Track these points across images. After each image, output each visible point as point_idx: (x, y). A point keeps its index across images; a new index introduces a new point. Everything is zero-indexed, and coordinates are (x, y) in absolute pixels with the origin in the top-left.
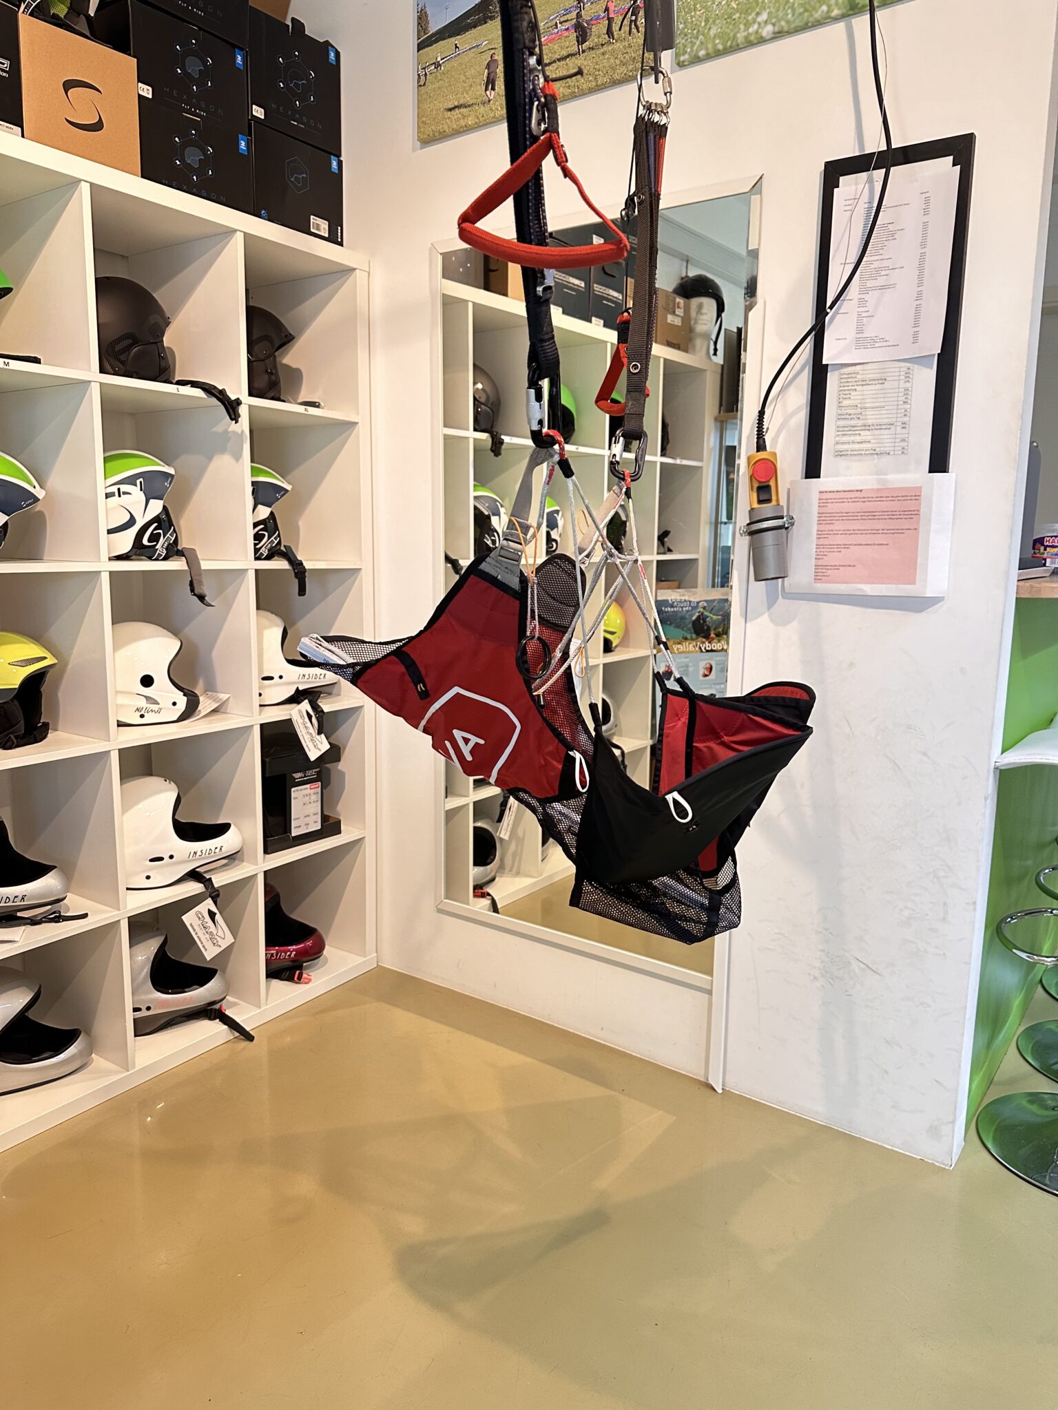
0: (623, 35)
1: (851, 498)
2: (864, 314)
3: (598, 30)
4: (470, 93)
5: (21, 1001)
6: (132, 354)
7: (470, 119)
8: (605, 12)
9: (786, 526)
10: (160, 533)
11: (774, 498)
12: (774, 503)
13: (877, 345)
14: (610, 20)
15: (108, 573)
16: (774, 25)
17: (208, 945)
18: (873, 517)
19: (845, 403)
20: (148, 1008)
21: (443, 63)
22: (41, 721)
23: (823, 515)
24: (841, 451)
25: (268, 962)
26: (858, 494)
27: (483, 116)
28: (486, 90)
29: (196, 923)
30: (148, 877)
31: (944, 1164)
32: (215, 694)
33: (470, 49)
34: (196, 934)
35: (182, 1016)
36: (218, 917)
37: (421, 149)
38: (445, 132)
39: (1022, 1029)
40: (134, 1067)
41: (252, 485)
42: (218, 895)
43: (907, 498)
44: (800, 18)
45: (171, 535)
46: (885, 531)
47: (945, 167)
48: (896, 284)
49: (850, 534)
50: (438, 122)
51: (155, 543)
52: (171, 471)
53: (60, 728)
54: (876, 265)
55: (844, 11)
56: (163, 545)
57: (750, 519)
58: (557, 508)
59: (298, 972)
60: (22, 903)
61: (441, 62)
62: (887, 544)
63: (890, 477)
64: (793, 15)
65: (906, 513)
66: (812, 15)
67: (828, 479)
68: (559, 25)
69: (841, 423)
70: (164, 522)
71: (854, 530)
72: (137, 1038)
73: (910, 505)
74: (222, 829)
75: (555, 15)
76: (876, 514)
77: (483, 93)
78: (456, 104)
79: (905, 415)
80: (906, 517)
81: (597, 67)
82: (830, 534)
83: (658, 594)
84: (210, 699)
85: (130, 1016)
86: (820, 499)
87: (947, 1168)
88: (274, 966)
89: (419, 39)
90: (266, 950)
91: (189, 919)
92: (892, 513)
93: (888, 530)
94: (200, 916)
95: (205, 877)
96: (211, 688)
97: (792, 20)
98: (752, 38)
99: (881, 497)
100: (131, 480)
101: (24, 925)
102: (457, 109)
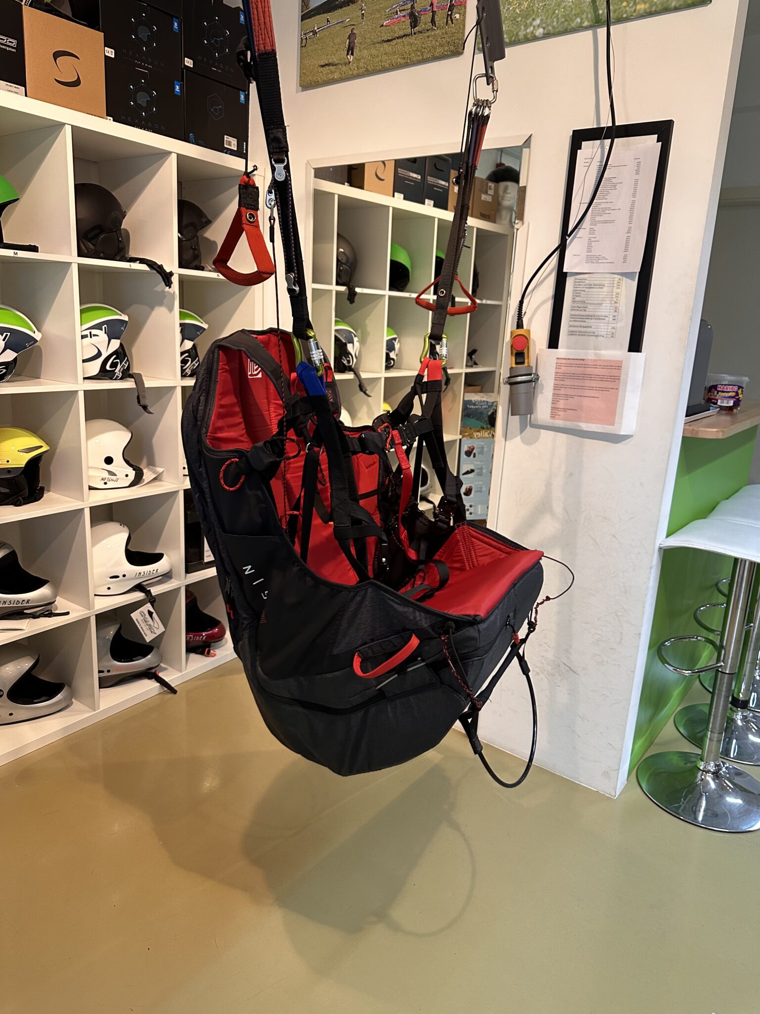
0: (442, 25)
1: (577, 364)
2: (593, 239)
3: (426, 18)
4: (336, 55)
5: (27, 664)
6: (100, 239)
7: (336, 74)
8: (430, 6)
9: (533, 380)
10: (118, 362)
11: (526, 361)
12: (526, 364)
13: (600, 261)
14: (434, 12)
15: (83, 392)
16: (544, 28)
17: (148, 632)
18: (589, 378)
19: (577, 299)
20: (109, 671)
21: (319, 31)
22: (40, 486)
23: (558, 374)
24: (572, 332)
25: (187, 642)
26: (582, 362)
27: (344, 73)
28: (348, 54)
29: (140, 618)
30: (109, 588)
31: (611, 795)
32: (154, 468)
33: (337, 23)
34: (140, 625)
35: (130, 676)
36: (155, 615)
37: (302, 91)
38: (318, 82)
39: (679, 708)
40: (99, 709)
41: (180, 326)
42: (155, 601)
43: (612, 367)
44: (562, 26)
45: (126, 363)
46: (597, 389)
47: (651, 142)
48: (615, 220)
49: (575, 388)
50: (315, 75)
51: (114, 369)
52: (126, 318)
53: (51, 490)
54: (603, 206)
55: (592, 23)
56: (120, 370)
57: (510, 373)
58: (395, 336)
59: (207, 649)
60: (27, 605)
61: (317, 31)
62: (598, 398)
63: (603, 352)
64: (557, 23)
65: (612, 377)
66: (569, 24)
67: (562, 351)
68: (399, 13)
69: (573, 312)
70: (121, 354)
71: (577, 386)
72: (101, 689)
73: (614, 372)
74: (158, 557)
75: (396, 5)
76: (591, 376)
77: (345, 57)
78: (327, 62)
79: (615, 311)
80: (611, 380)
81: (424, 45)
82: (562, 387)
83: (465, 396)
84: (151, 471)
85: (96, 676)
86: (557, 363)
87: (613, 798)
88: (191, 645)
89: (302, 12)
90: (186, 634)
91: (135, 616)
92: (602, 377)
93: (599, 388)
94: (142, 614)
95: (146, 589)
96: (151, 463)
97: (556, 26)
98: (529, 36)
99: (596, 365)
100: (98, 327)
101: (29, 618)
102: (327, 66)
